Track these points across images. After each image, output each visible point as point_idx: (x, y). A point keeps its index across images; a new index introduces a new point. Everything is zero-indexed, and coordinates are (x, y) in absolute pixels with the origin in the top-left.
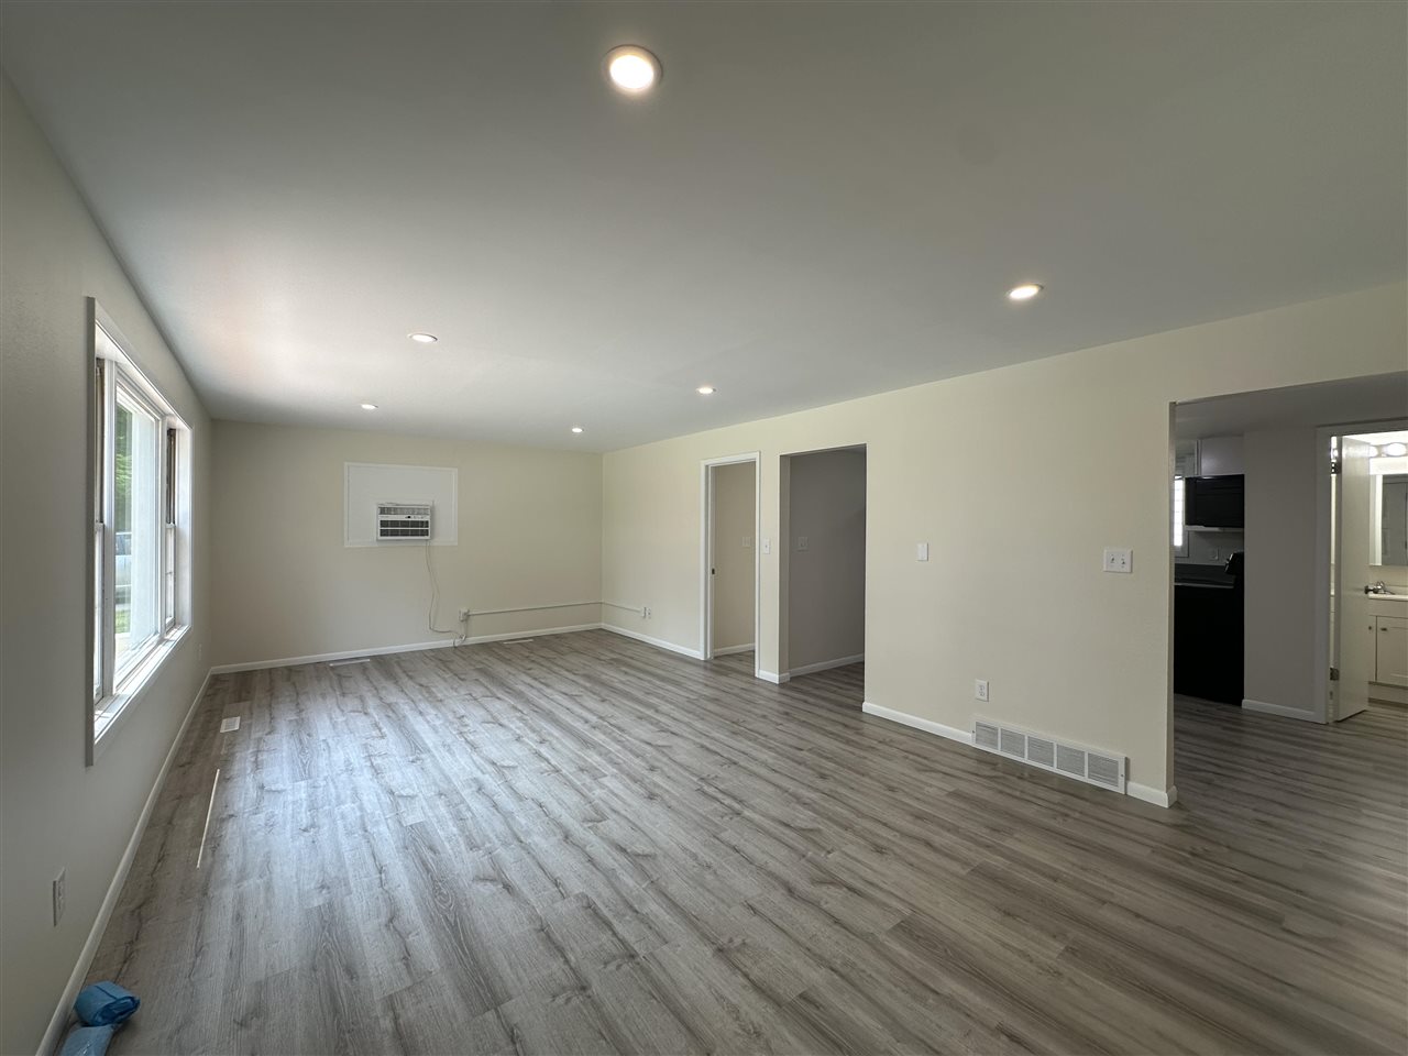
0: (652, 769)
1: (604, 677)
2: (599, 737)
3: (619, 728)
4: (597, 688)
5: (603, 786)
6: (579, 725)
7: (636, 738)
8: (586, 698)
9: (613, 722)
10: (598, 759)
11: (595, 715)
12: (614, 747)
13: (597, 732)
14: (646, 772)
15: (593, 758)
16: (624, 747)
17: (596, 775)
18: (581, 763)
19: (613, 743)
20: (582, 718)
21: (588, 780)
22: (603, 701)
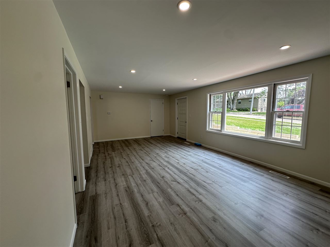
0: (156, 157)
1: (161, 200)
2: (165, 163)
3: (160, 165)
4: (165, 186)
5: (165, 155)
6: (171, 167)
7: (157, 163)
8: (169, 179)
9: (161, 168)
10: (165, 159)
11: (166, 170)
12: (162, 161)
13: (166, 165)
14: (157, 156)
15: (166, 159)
16: (160, 161)
17: (166, 157)
18: (169, 158)
19: (162, 162)
20: (170, 170)
21: (167, 156)
22: (163, 177)
